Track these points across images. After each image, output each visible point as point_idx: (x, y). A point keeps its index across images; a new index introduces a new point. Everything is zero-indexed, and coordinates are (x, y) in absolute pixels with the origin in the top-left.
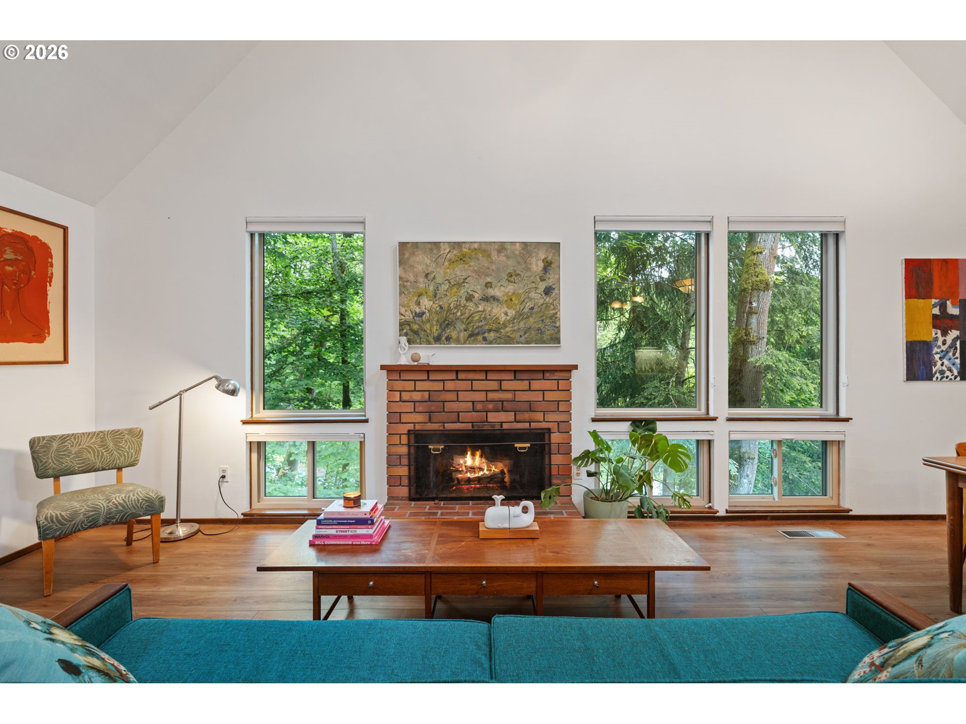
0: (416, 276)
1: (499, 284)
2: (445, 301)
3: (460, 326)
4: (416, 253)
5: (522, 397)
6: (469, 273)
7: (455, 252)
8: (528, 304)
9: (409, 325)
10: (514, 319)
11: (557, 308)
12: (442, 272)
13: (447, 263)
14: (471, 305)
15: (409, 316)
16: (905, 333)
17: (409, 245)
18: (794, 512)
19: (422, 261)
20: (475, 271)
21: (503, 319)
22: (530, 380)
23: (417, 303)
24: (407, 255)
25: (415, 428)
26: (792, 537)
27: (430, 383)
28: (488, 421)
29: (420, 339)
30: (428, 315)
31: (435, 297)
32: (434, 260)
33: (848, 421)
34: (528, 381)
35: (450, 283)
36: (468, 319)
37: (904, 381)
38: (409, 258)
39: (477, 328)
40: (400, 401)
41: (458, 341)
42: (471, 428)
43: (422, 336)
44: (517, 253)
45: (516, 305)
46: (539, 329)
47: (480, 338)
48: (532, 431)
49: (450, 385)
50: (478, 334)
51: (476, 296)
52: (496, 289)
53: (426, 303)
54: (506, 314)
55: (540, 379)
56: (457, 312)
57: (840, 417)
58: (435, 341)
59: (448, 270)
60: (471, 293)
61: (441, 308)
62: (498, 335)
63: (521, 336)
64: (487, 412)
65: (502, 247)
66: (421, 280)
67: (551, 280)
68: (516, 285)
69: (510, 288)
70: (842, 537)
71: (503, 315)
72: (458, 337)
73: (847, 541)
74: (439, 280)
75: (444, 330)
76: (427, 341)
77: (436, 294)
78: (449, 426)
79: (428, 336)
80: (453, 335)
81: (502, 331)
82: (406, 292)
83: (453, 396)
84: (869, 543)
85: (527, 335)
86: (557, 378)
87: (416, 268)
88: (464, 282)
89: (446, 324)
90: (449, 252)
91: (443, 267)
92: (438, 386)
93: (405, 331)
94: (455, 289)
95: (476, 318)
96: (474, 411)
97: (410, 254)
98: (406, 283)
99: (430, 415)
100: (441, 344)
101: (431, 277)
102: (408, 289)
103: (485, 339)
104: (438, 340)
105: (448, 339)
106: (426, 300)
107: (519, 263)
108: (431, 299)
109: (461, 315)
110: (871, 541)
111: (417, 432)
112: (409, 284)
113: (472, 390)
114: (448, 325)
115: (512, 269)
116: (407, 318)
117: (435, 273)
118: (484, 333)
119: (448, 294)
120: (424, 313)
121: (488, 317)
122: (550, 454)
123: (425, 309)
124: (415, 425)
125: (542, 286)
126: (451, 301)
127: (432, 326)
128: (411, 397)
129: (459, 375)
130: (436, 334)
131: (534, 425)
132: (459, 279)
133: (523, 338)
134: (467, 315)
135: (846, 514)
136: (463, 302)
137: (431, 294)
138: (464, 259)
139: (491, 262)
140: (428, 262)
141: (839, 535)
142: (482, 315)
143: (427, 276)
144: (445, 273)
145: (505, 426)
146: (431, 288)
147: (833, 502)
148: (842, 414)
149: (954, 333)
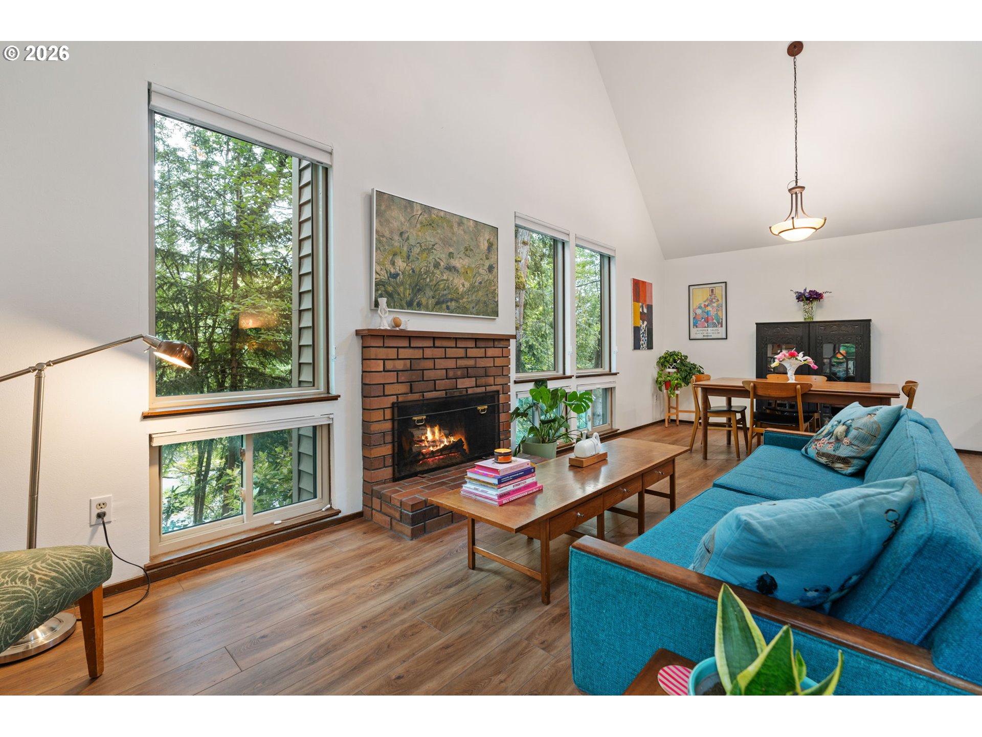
0: (391, 232)
1: (459, 256)
2: (417, 264)
3: (429, 293)
4: (392, 207)
5: (482, 363)
6: (437, 241)
7: (426, 216)
8: (478, 279)
9: (384, 286)
10: (469, 291)
11: (496, 285)
12: (414, 233)
13: (419, 226)
14: (437, 272)
15: (384, 276)
16: (633, 321)
17: (386, 196)
19: (397, 218)
20: (440, 239)
21: (461, 290)
22: (485, 348)
23: (392, 262)
24: (383, 208)
25: (398, 400)
27: (411, 350)
28: (458, 387)
29: (394, 302)
30: (401, 277)
31: (409, 259)
32: (408, 219)
34: (484, 349)
35: (421, 246)
36: (435, 286)
37: (633, 350)
38: (385, 211)
39: (442, 296)
40: (384, 371)
41: (427, 309)
42: (444, 396)
43: (396, 300)
44: (471, 229)
45: (470, 278)
46: (485, 302)
47: (444, 306)
48: (487, 394)
49: (429, 353)
50: (443, 302)
51: (442, 264)
52: (457, 261)
53: (400, 264)
54: (463, 285)
55: (491, 347)
56: (427, 277)
57: (612, 373)
58: (408, 307)
59: (420, 233)
60: (438, 260)
61: (413, 271)
62: (457, 304)
63: (473, 308)
64: (456, 378)
65: (461, 220)
66: (396, 237)
67: (492, 260)
68: (470, 260)
69: (466, 261)
71: (461, 286)
72: (427, 303)
74: (412, 241)
75: (415, 295)
76: (401, 305)
77: (409, 256)
78: (428, 395)
79: (401, 300)
80: (423, 301)
81: (461, 301)
82: (382, 248)
83: (429, 364)
85: (477, 307)
86: (501, 346)
87: (392, 223)
88: (432, 248)
89: (418, 289)
90: (421, 214)
91: (415, 229)
92: (418, 354)
93: (380, 292)
94: (425, 255)
95: (442, 286)
96: (447, 379)
97: (386, 207)
98: (381, 238)
99: (411, 384)
100: (412, 310)
101: (405, 236)
102: (383, 246)
103: (448, 308)
104: (410, 305)
105: (419, 305)
106: (400, 260)
107: (472, 239)
108: (405, 260)
109: (430, 281)
111: (400, 405)
112: (385, 239)
113: (446, 358)
114: (419, 290)
115: (468, 243)
116: (382, 277)
117: (409, 233)
118: (447, 302)
119: (419, 257)
120: (398, 275)
121: (451, 286)
122: (499, 413)
123: (399, 270)
124: (398, 398)
125: (487, 264)
126: (421, 265)
127: (405, 289)
128: (394, 366)
129: (436, 342)
130: (408, 299)
131: (489, 389)
132: (429, 244)
133: (475, 309)
134: (434, 282)
135: (616, 432)
136: (432, 268)
137: (405, 255)
138: (433, 225)
139: (453, 233)
140: (403, 220)
142: (446, 283)
143: (401, 234)
144: (418, 236)
145: (470, 391)
146: (405, 249)
147: (610, 427)
148: (613, 371)
149: (646, 323)
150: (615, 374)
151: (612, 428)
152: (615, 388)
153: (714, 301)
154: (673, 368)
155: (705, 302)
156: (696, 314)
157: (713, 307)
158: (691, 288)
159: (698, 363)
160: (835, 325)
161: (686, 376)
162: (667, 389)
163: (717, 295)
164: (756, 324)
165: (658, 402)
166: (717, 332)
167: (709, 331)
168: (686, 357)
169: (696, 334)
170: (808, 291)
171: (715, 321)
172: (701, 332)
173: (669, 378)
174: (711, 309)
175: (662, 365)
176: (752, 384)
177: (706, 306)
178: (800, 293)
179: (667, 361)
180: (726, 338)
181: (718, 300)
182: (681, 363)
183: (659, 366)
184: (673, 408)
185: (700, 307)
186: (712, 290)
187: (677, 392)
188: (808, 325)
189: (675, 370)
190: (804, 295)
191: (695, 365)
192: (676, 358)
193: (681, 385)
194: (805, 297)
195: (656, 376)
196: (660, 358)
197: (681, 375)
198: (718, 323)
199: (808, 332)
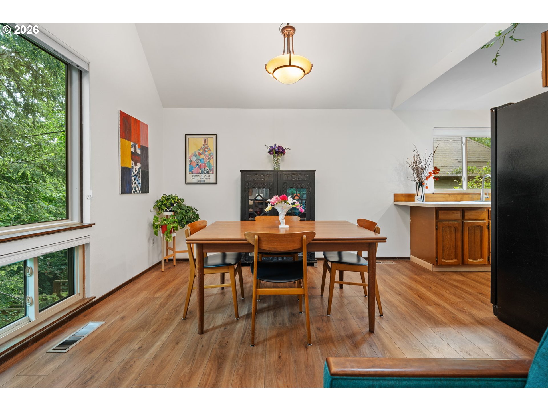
16: (120, 161)
18: (56, 321)
26: (67, 350)
33: (92, 226)
37: (120, 194)
57: (84, 225)
70: (102, 323)
73: (108, 325)
84: (122, 316)
110: (121, 314)
135: (91, 302)
141: (98, 322)
147: (81, 297)
148: (87, 221)
149: (139, 165)
150: (90, 226)
151: (84, 298)
152: (88, 244)
153: (207, 150)
154: (170, 211)
155: (199, 150)
156: (191, 161)
157: (206, 155)
158: (187, 137)
159: (193, 206)
160: (294, 174)
161: (182, 219)
162: (163, 233)
163: (209, 145)
164: (241, 171)
165: (156, 245)
166: (209, 178)
167: (203, 177)
168: (183, 200)
169: (192, 179)
170: (277, 146)
171: (207, 168)
172: (196, 177)
173: (165, 222)
174: (204, 157)
175: (159, 208)
176: (256, 237)
177: (200, 154)
178: (272, 147)
179: (164, 205)
180: (217, 183)
181: (210, 150)
182: (178, 206)
183: (156, 210)
184: (171, 249)
185: (195, 155)
186: (205, 141)
187: (173, 235)
188: (277, 173)
189: (172, 213)
190: (275, 149)
191: (190, 208)
192: (173, 202)
193: (177, 228)
194: (275, 150)
195: (152, 220)
196: (157, 201)
197: (177, 219)
198: (210, 170)
199: (277, 179)
